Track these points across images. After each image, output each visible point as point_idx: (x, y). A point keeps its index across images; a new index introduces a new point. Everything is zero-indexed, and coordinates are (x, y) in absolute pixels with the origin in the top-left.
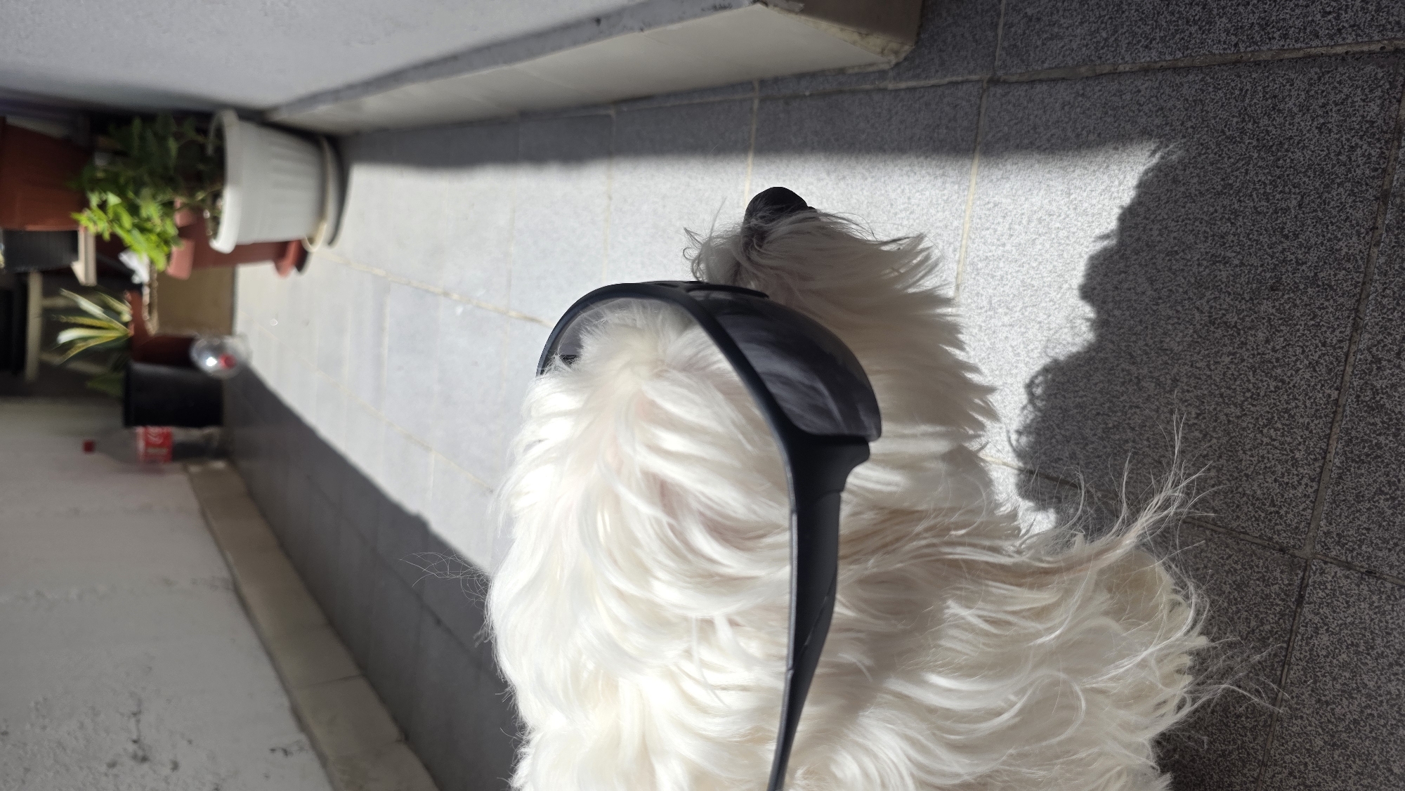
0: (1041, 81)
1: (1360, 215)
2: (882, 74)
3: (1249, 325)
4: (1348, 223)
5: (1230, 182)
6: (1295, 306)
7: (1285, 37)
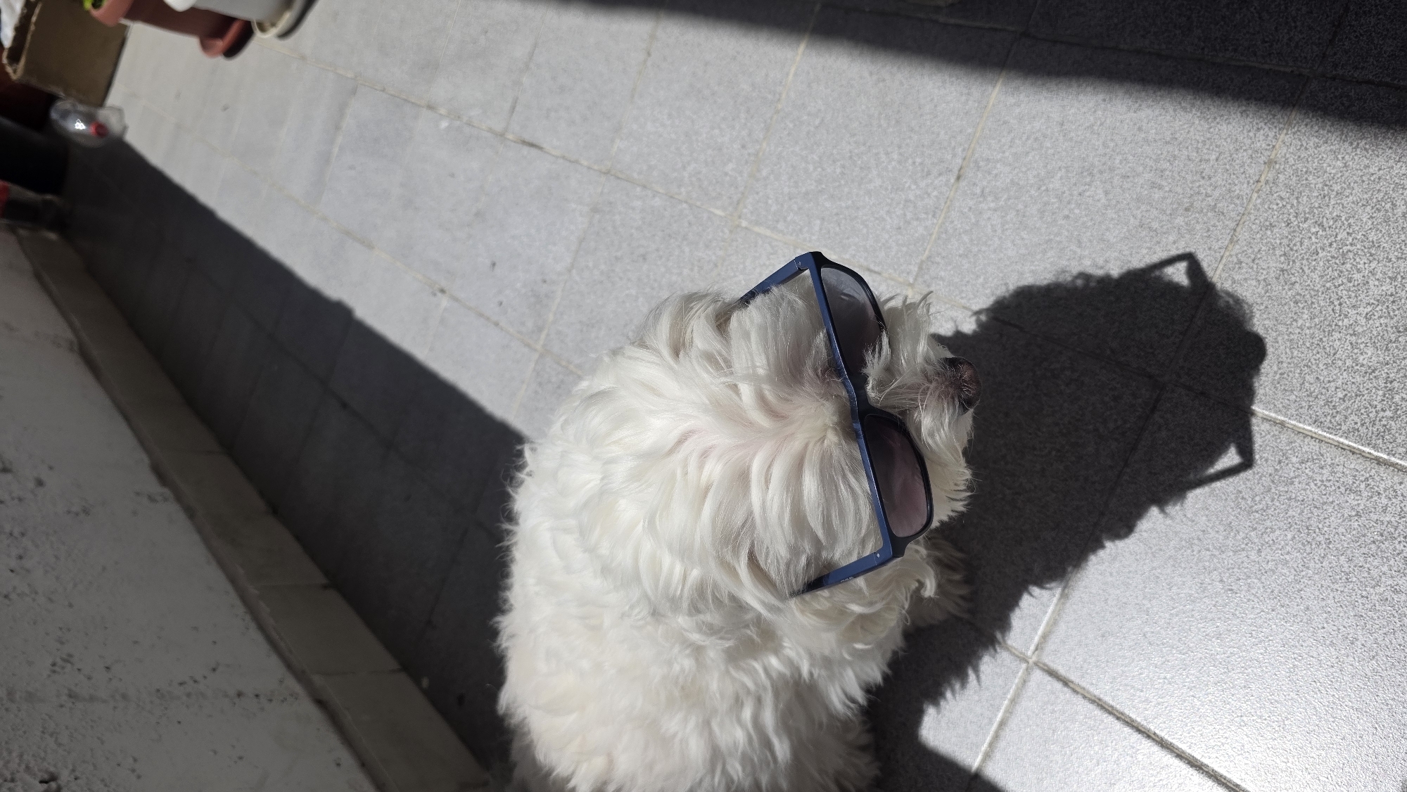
0: (1061, 42)
1: (1252, 171)
2: (938, 9)
3: (1164, 230)
4: (1243, 176)
5: (1176, 136)
6: (1198, 222)
7: (1235, 50)
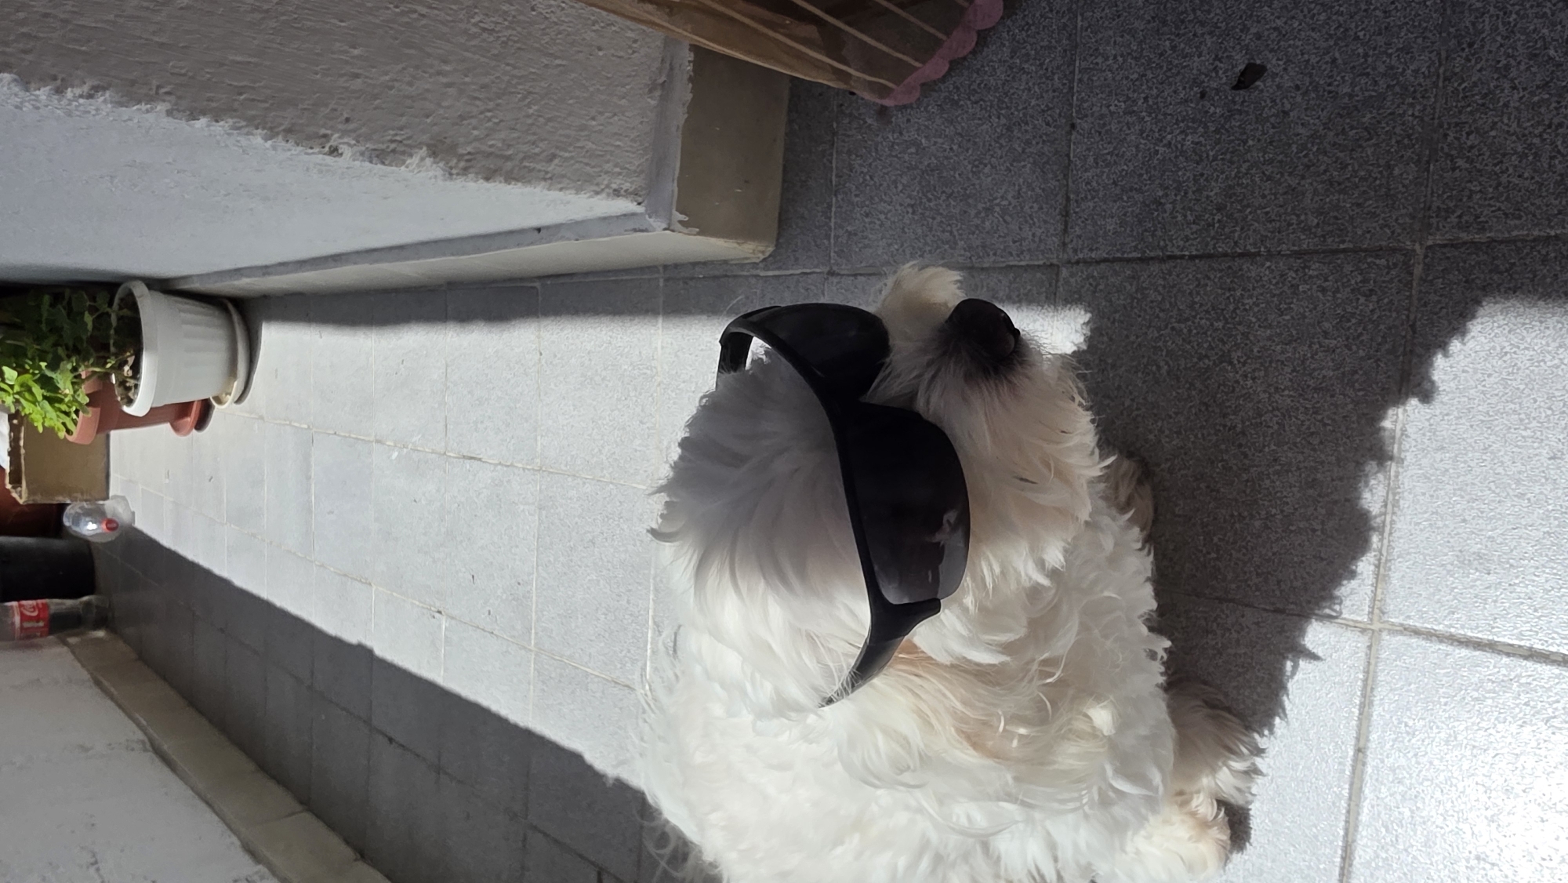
0: (861, 275)
2: (755, 265)
